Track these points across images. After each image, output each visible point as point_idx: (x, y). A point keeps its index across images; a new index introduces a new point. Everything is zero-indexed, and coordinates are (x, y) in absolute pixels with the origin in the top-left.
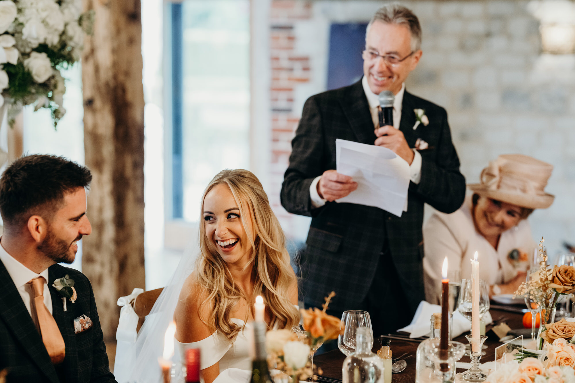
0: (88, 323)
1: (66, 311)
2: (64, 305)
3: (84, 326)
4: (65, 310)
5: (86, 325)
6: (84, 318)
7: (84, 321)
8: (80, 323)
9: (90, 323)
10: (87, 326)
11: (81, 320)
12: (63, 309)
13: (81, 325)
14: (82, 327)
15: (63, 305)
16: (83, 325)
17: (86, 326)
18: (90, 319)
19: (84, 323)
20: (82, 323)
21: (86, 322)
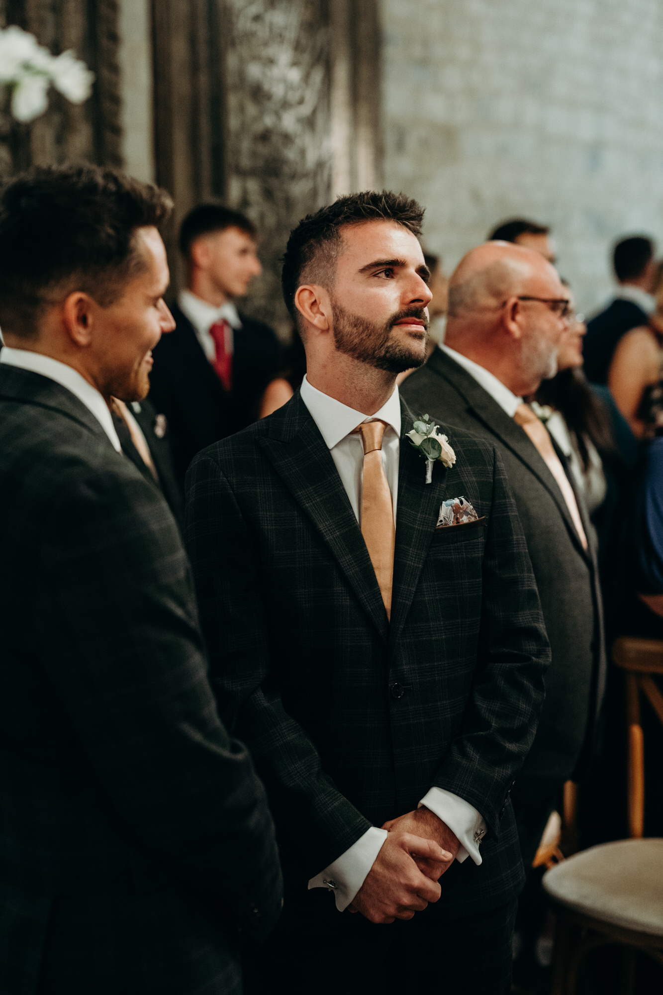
0: (467, 514)
1: (430, 484)
2: (428, 473)
3: (458, 517)
4: (429, 480)
5: (463, 516)
6: (462, 502)
7: (460, 508)
8: (453, 511)
9: (471, 515)
10: (465, 520)
11: (456, 506)
12: (425, 479)
13: (453, 514)
14: (455, 518)
15: (425, 474)
16: (457, 514)
17: (463, 519)
18: (472, 507)
19: (459, 512)
20: (456, 510)
21: (464, 511)
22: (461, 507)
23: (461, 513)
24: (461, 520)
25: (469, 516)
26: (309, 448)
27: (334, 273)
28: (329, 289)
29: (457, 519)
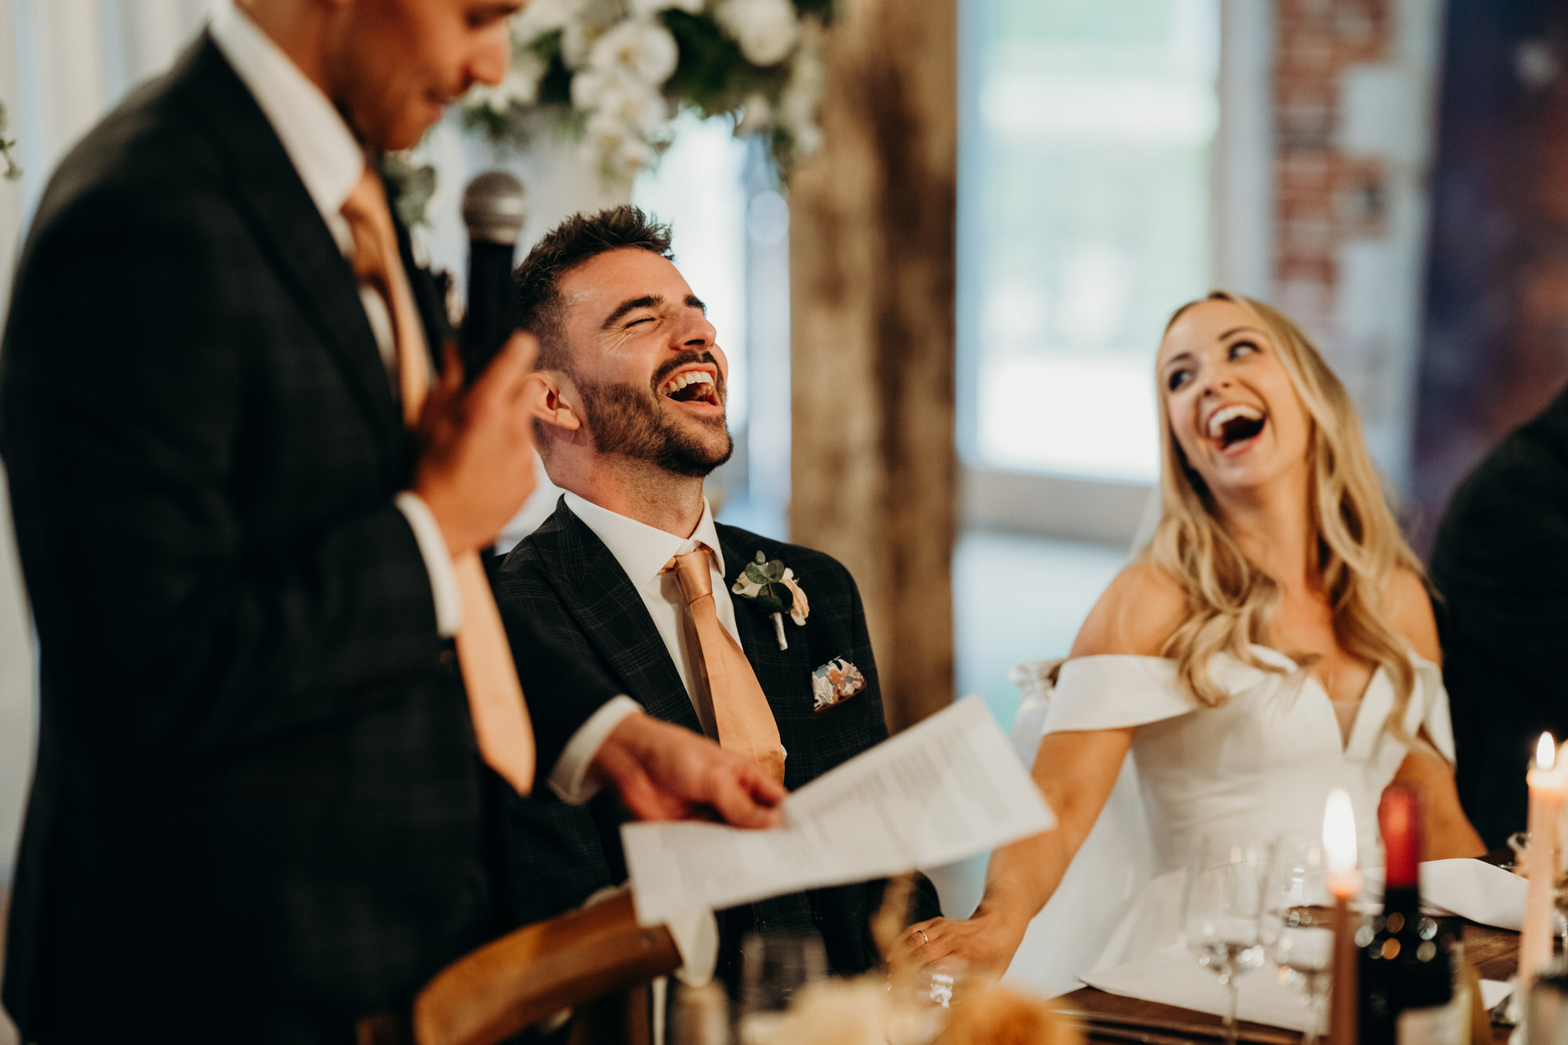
0: (851, 680)
1: (786, 649)
2: (779, 633)
3: (839, 688)
5: (846, 685)
6: (840, 667)
7: (839, 675)
8: (830, 682)
9: (856, 680)
10: (849, 690)
11: (833, 673)
12: (778, 644)
13: (831, 687)
14: (836, 691)
15: (775, 634)
16: (836, 685)
17: (846, 689)
18: (855, 668)
19: (839, 682)
20: (833, 681)
21: (846, 677)
22: (840, 672)
23: (842, 681)
24: (844, 691)
25: (854, 682)
26: (610, 593)
27: (566, 345)
28: (566, 368)
29: (839, 692)
